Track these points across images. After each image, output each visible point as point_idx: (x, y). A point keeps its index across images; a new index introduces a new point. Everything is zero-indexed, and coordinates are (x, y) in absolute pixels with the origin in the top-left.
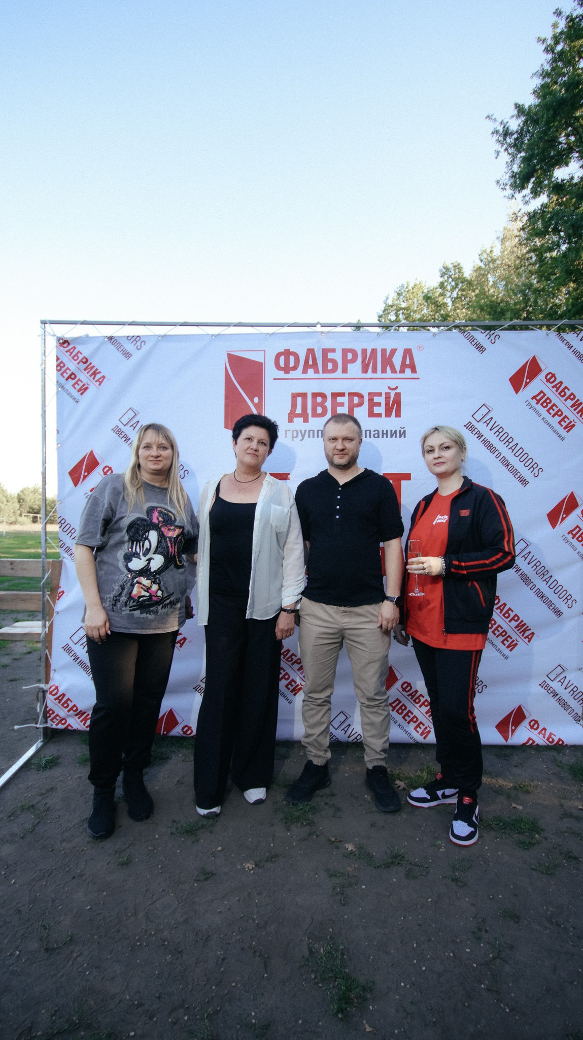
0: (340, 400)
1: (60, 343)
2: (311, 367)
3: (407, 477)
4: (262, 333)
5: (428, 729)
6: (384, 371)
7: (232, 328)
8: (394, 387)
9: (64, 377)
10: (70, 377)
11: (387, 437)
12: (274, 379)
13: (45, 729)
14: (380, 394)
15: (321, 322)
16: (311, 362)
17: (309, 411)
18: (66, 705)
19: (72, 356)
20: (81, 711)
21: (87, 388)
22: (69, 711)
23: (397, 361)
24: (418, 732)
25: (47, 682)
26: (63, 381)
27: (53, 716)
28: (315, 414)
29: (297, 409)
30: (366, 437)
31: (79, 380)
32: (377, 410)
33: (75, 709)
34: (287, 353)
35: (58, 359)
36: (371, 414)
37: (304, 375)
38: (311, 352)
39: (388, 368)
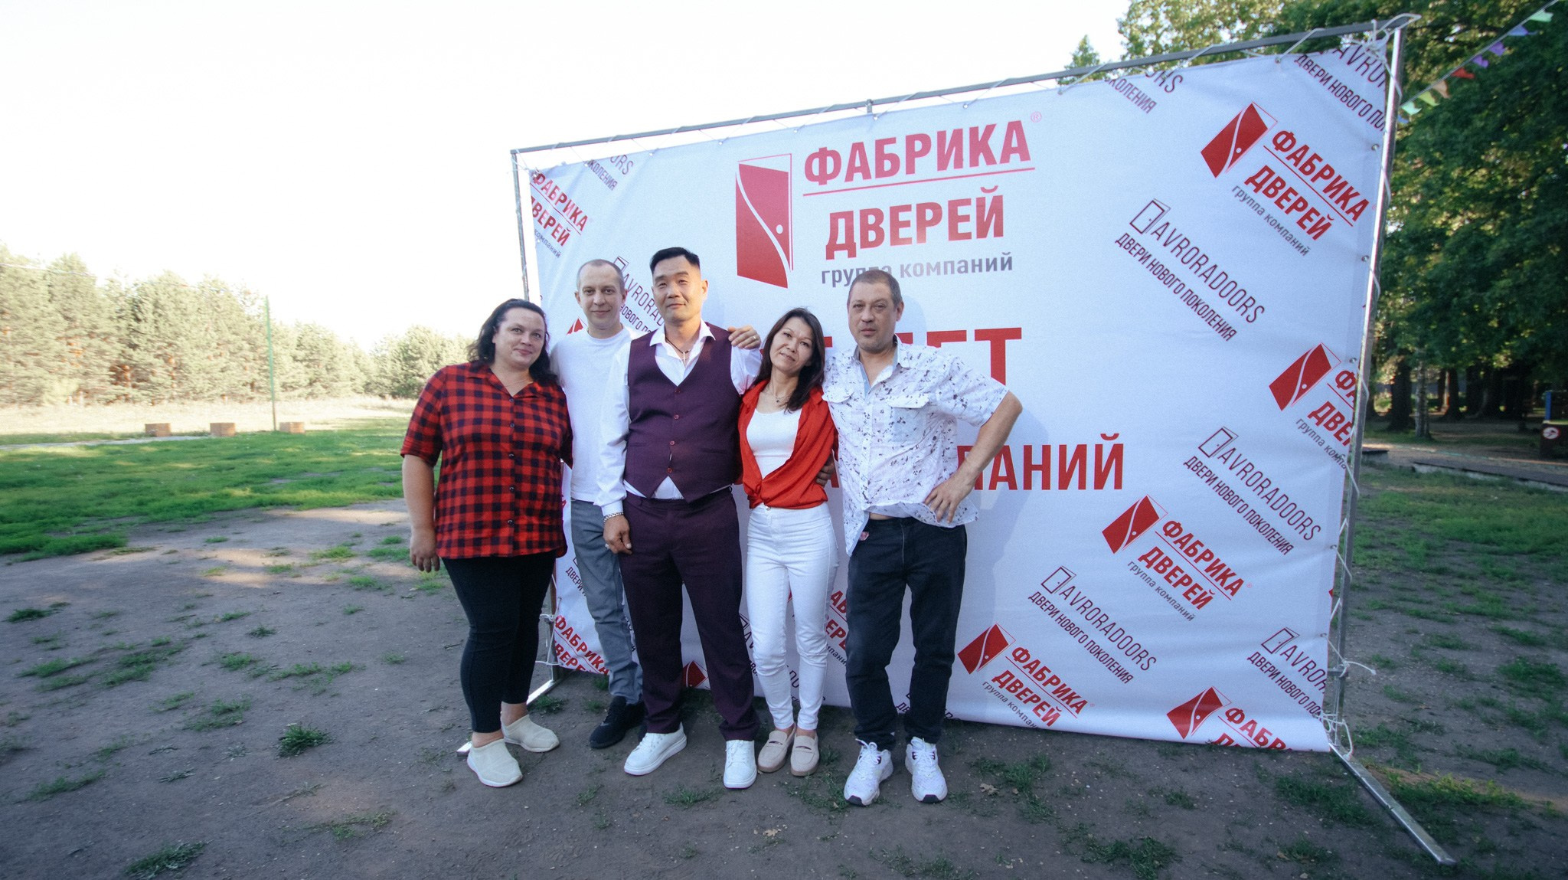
0: (903, 216)
1: (534, 179)
2: (857, 170)
3: (1015, 333)
4: (788, 129)
5: (1056, 712)
6: (974, 162)
7: (746, 125)
8: (992, 187)
9: (541, 223)
10: (548, 223)
11: (980, 270)
12: (804, 195)
13: (557, 669)
14: (967, 202)
15: (873, 99)
16: (858, 165)
17: (857, 239)
18: (574, 642)
19: (549, 193)
20: (590, 652)
21: (568, 235)
22: (578, 650)
23: (996, 143)
24: (1039, 715)
25: (554, 613)
26: (541, 228)
27: (562, 653)
28: (865, 244)
29: (839, 237)
30: (946, 272)
31: (559, 225)
32: (962, 228)
33: (584, 647)
34: (823, 154)
35: (533, 200)
36: (954, 235)
37: (849, 183)
38: (858, 147)
39: (981, 158)
